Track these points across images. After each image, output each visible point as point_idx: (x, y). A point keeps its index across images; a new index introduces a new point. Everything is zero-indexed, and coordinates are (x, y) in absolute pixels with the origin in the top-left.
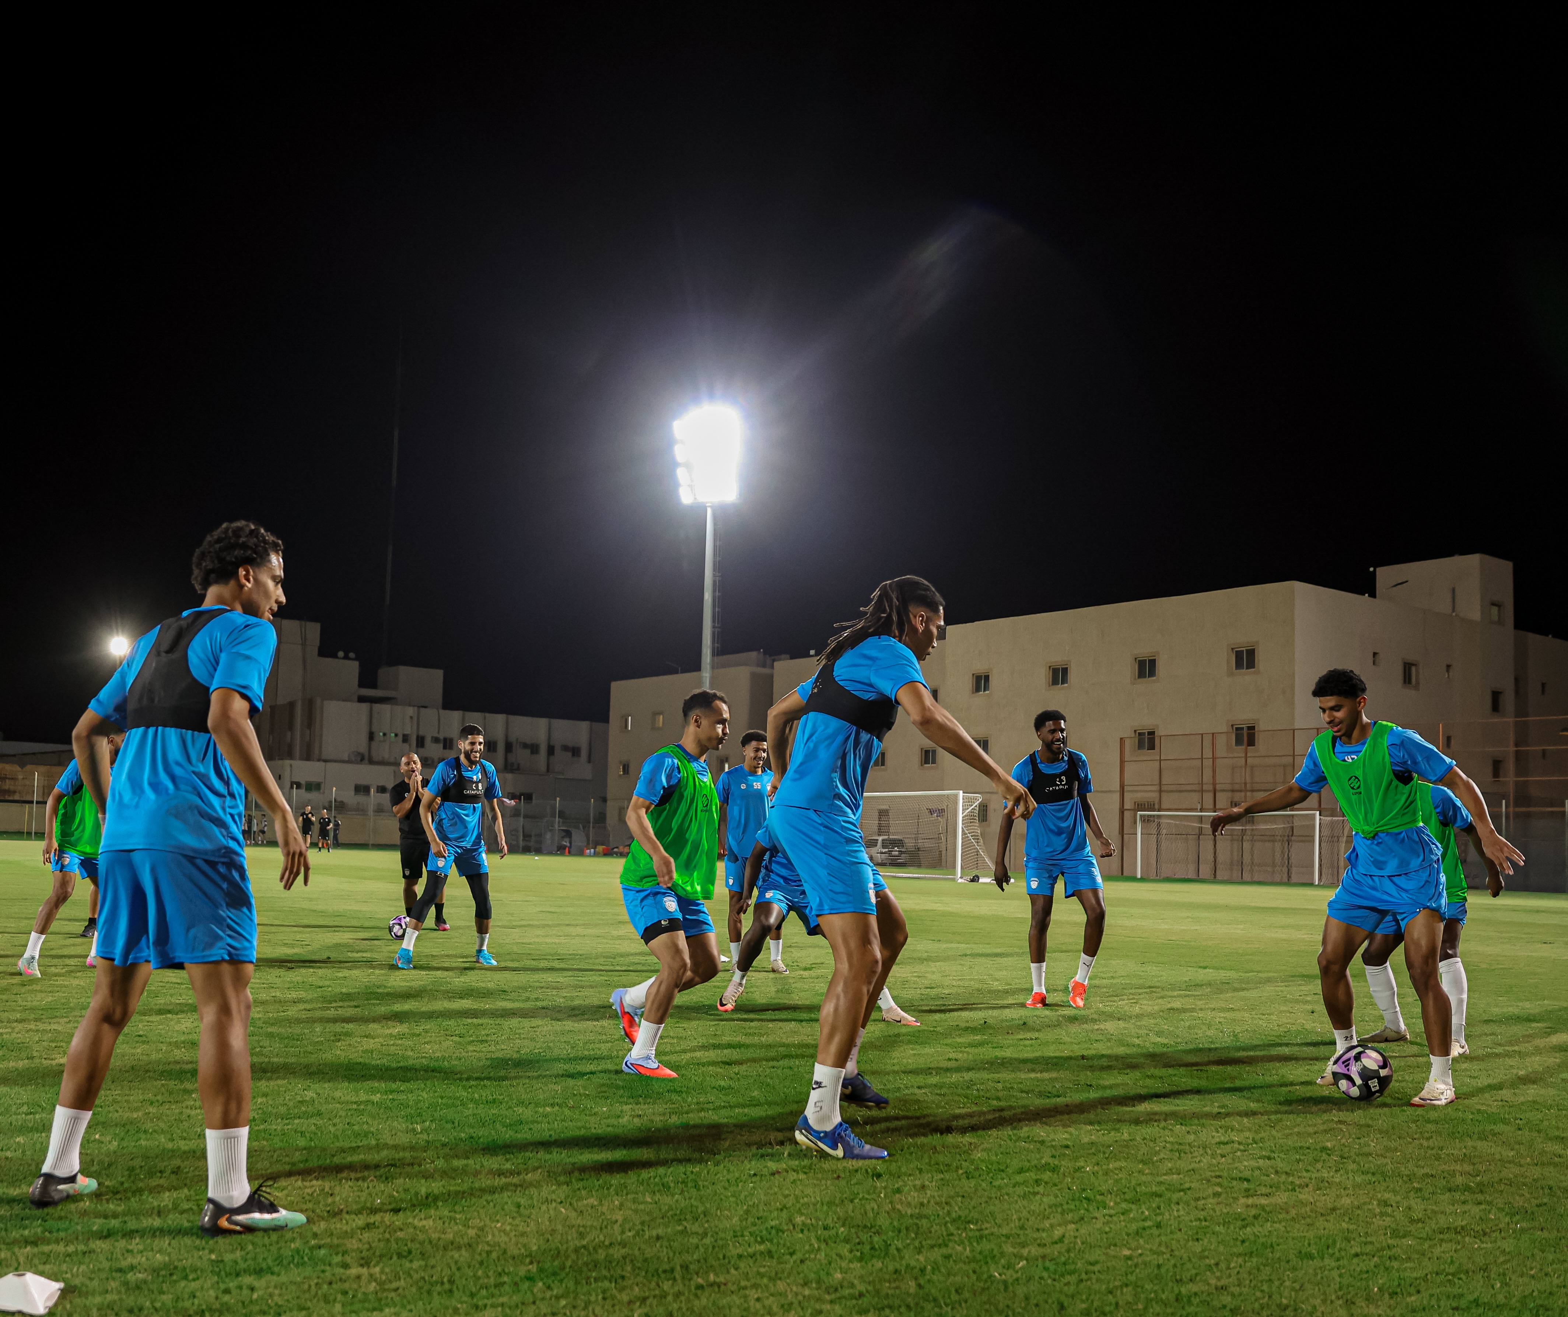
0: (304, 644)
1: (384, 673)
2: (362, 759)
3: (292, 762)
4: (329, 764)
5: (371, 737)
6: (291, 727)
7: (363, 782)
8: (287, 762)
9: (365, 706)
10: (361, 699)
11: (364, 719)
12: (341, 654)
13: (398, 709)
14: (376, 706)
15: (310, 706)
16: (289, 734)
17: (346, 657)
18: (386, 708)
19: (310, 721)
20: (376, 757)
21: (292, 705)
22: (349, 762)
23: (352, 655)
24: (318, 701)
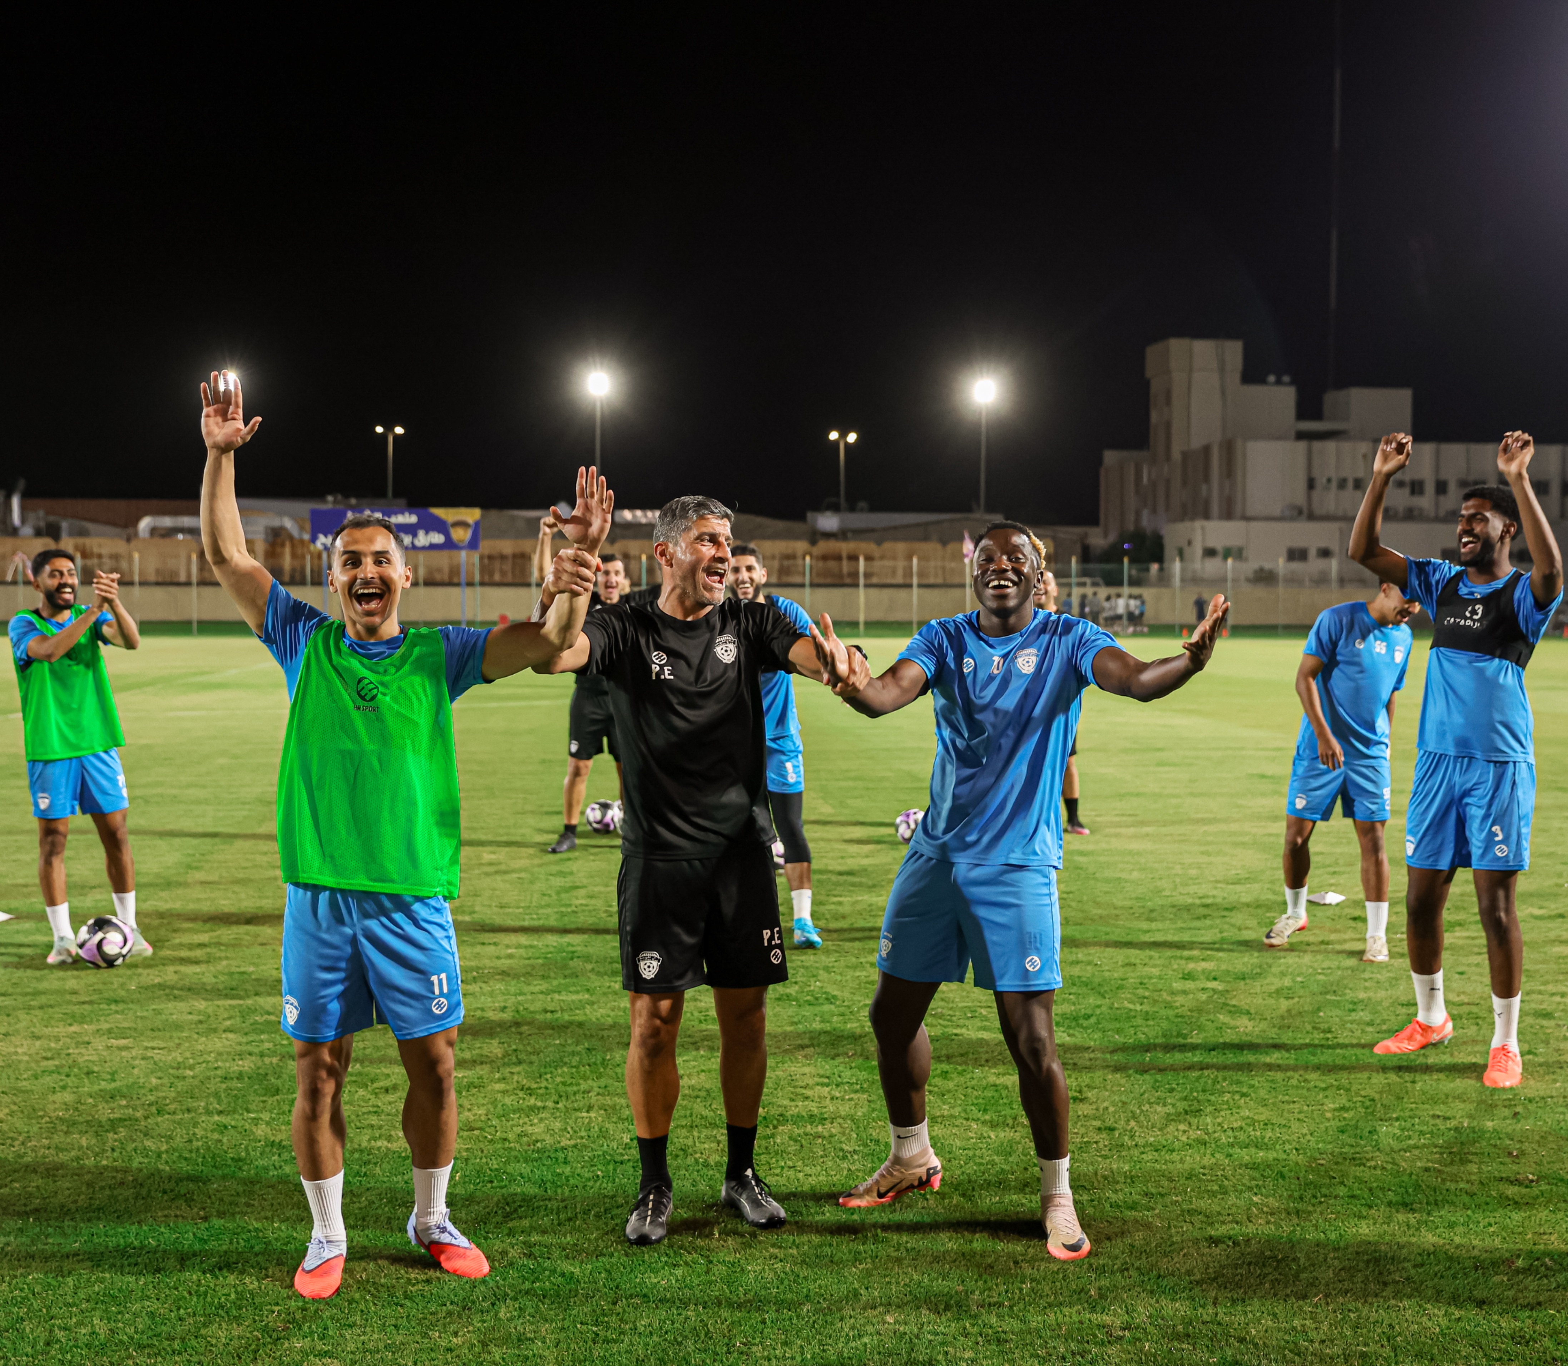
0: (1222, 369)
1: (1331, 398)
2: (1300, 512)
3: (1206, 523)
4: (1254, 525)
5: (1311, 484)
6: (1207, 478)
7: (1298, 543)
8: (1198, 524)
9: (1302, 445)
10: (1301, 436)
11: (1301, 460)
12: (1272, 378)
13: (1346, 446)
14: (1317, 445)
15: (1229, 448)
16: (1204, 487)
17: (1279, 382)
18: (1331, 446)
19: (1229, 470)
20: (1318, 511)
21: (1206, 450)
22: (1281, 519)
23: (1286, 379)
24: (1239, 443)
